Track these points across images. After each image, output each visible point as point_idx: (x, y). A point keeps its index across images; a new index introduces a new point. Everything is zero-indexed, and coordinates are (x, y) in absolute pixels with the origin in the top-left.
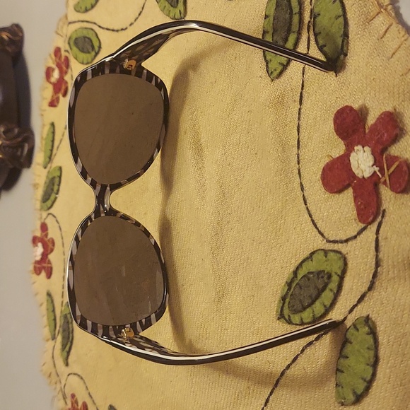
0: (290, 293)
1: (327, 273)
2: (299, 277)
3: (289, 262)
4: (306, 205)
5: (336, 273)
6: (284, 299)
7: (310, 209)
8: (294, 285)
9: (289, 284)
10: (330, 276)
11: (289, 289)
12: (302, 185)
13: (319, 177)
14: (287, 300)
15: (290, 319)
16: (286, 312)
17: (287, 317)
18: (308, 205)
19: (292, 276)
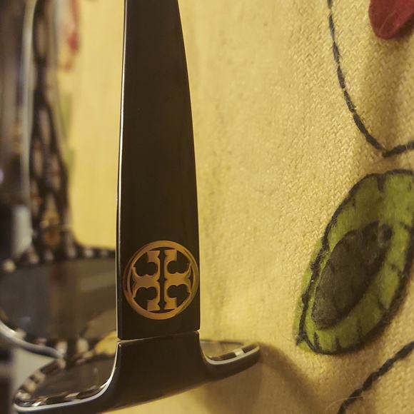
0: (317, 285)
1: (384, 226)
2: (332, 245)
3: (316, 221)
4: (343, 86)
5: (402, 223)
6: (305, 298)
7: (350, 94)
8: (323, 266)
9: (315, 266)
10: (389, 233)
11: (315, 277)
12: (336, 49)
13: (366, 17)
14: (312, 300)
15: (317, 344)
16: (310, 327)
17: (311, 338)
18: (348, 85)
19: (320, 247)
